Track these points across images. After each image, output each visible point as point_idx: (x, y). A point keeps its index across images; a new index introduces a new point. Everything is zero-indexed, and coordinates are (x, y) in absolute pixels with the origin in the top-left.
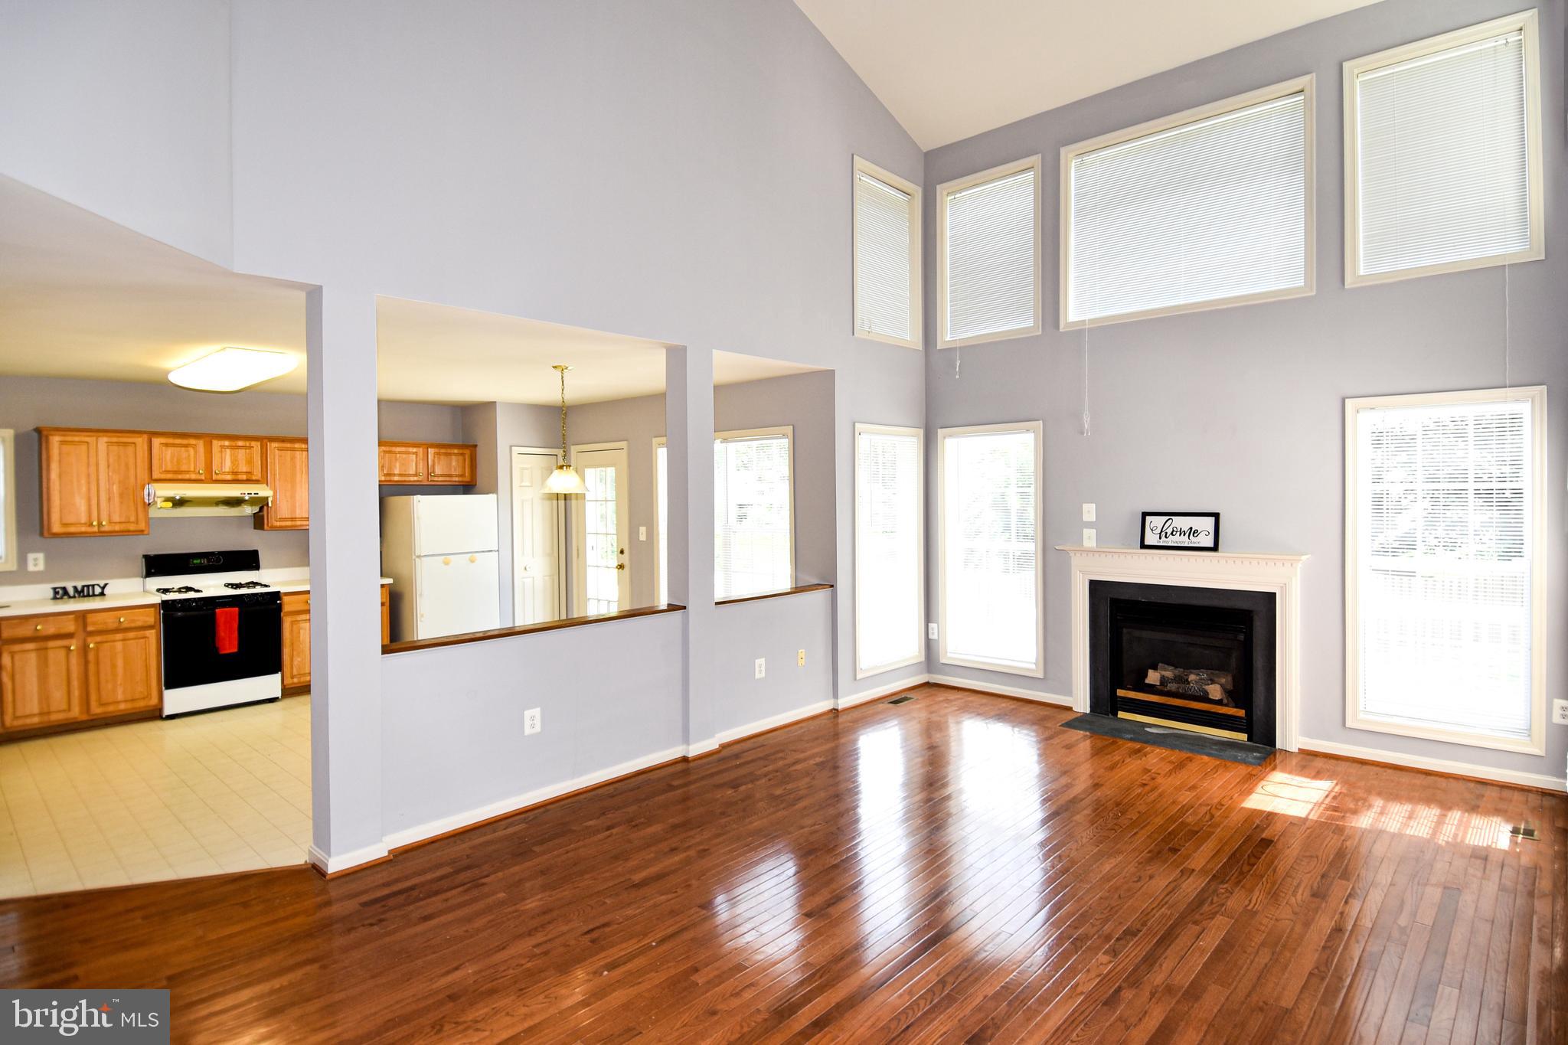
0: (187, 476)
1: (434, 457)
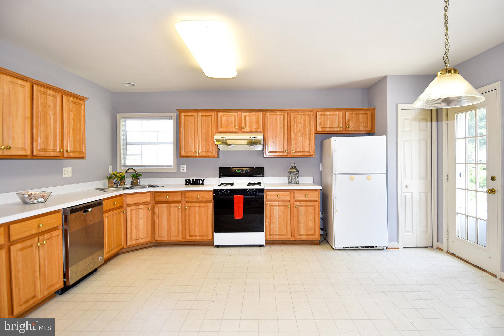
0: (231, 130)
1: (349, 116)
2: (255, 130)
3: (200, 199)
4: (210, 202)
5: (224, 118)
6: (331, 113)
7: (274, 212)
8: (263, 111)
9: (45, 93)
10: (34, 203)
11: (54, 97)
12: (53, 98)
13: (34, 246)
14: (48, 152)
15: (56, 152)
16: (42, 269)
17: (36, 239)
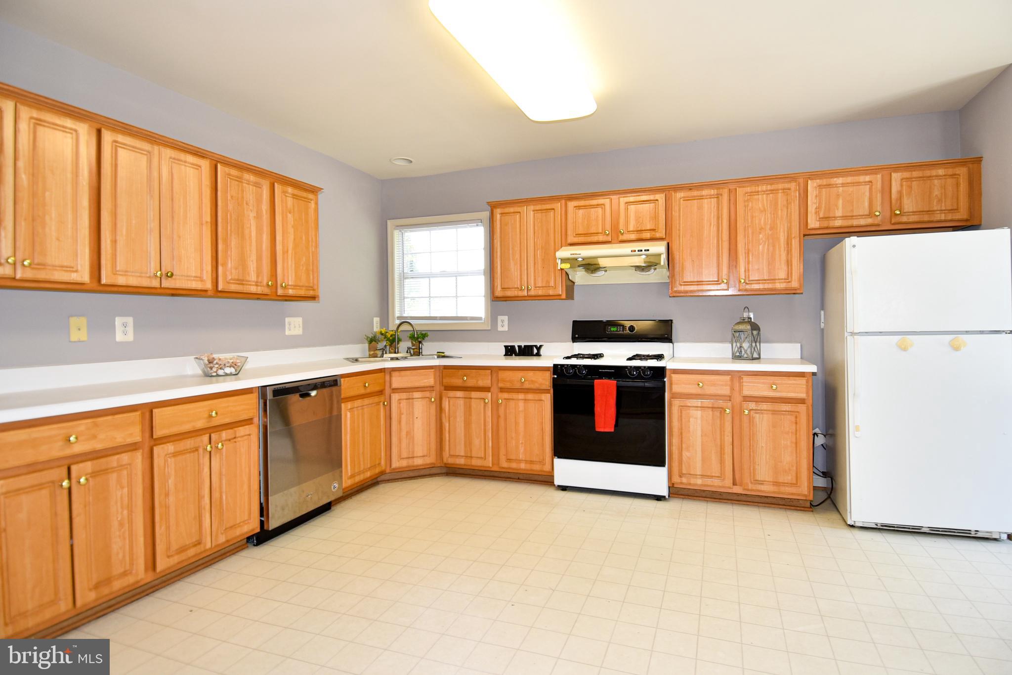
0: (595, 239)
1: (902, 186)
2: (647, 235)
3: (527, 386)
4: (545, 391)
5: (581, 212)
6: (849, 179)
7: (689, 421)
8: (668, 190)
9: (240, 180)
10: (218, 375)
11: (257, 185)
12: (254, 188)
13: (201, 451)
14: (246, 285)
15: (261, 286)
16: (216, 495)
17: (206, 438)
